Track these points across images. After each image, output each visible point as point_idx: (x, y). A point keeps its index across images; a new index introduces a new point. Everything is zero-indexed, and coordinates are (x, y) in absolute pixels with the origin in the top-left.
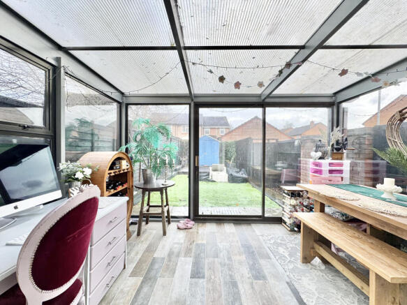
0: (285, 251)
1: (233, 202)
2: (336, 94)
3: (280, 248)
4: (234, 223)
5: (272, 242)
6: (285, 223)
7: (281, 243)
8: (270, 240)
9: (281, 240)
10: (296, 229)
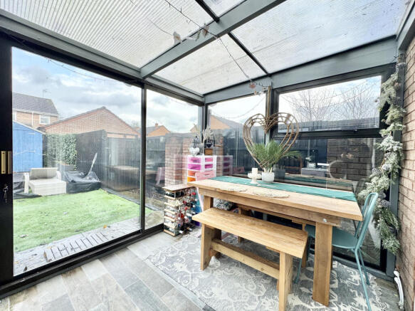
0: (181, 265)
1: (85, 223)
2: (205, 95)
3: (175, 264)
4: (99, 258)
5: (164, 260)
6: (168, 229)
7: (173, 257)
8: (160, 259)
9: (173, 252)
10: (181, 232)
